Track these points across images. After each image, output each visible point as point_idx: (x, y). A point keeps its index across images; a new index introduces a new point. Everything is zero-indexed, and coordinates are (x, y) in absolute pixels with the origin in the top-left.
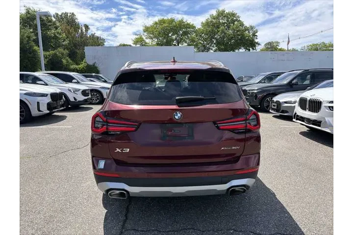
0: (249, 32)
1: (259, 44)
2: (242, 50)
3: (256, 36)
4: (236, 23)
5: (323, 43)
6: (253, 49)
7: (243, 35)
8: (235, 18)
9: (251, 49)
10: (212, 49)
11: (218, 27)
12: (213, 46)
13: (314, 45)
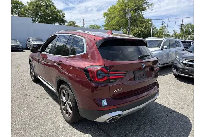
0: (60, 14)
1: (67, 22)
2: (57, 24)
3: (64, 16)
4: (52, 6)
5: (96, 25)
6: (63, 24)
7: (57, 15)
8: (50, 4)
9: (62, 24)
10: (37, 21)
11: (40, 7)
12: (38, 19)
13: (92, 25)
